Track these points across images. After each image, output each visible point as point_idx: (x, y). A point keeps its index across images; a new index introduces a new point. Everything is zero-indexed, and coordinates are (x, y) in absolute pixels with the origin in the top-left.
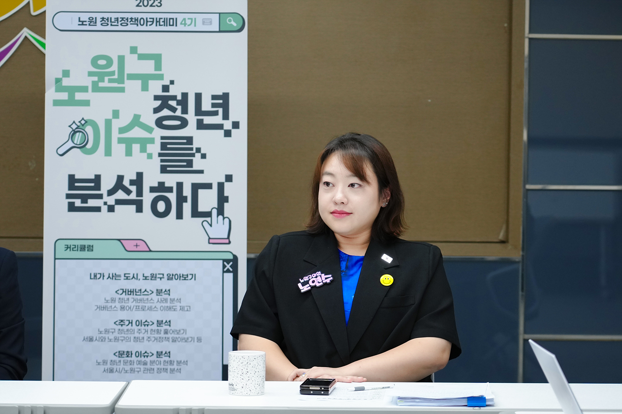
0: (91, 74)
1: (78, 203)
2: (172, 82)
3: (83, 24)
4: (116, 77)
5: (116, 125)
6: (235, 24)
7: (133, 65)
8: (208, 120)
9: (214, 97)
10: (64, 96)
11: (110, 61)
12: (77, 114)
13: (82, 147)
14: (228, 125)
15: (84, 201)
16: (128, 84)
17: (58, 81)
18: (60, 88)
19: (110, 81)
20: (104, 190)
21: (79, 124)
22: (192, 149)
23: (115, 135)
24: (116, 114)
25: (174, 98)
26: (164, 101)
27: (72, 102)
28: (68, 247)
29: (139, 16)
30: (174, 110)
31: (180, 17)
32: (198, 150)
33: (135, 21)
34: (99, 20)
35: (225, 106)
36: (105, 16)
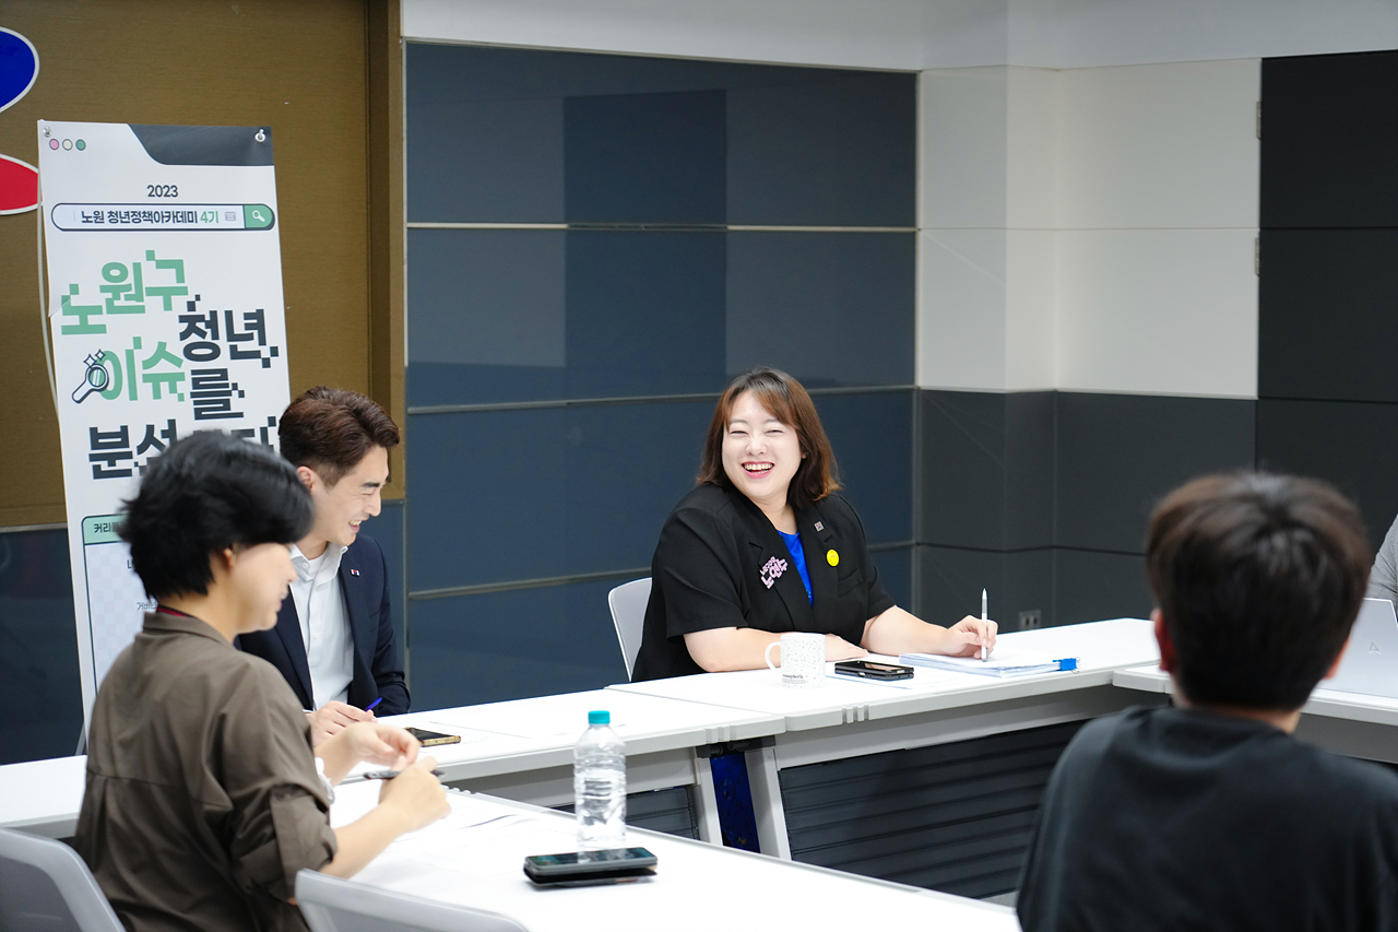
0: (104, 289)
1: (104, 466)
2: (198, 298)
3: (87, 221)
4: (133, 292)
5: (141, 356)
6: (263, 220)
7: (154, 277)
8: (242, 346)
9: (247, 316)
10: (74, 320)
11: (124, 271)
12: (91, 344)
13: (102, 390)
14: (265, 352)
15: (112, 464)
16: (148, 301)
17: (65, 299)
18: (69, 310)
19: (128, 298)
20: (133, 448)
21: (96, 358)
22: (227, 385)
23: (139, 372)
24: (137, 342)
25: (201, 318)
26: (191, 322)
27: (84, 328)
28: (98, 527)
29: (153, 209)
30: (203, 334)
31: (200, 210)
32: (235, 386)
33: (149, 216)
34: (106, 215)
35: (260, 327)
36: (114, 209)
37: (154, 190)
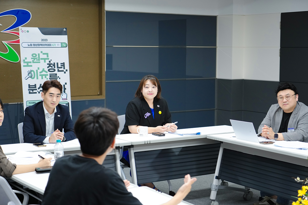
0: (32, 58)
1: (31, 91)
2: (51, 60)
3: (29, 46)
4: (38, 59)
5: (39, 71)
6: (65, 46)
7: (42, 56)
8: (60, 69)
9: (61, 64)
10: (26, 64)
11: (36, 55)
12: (29, 69)
13: (31, 77)
14: (65, 70)
15: (33, 91)
16: (41, 61)
17: (24, 60)
18: (25, 62)
19: (37, 60)
20: (37, 88)
21: (30, 71)
22: (57, 77)
23: (39, 74)
24: (39, 68)
25: (52, 64)
26: (50, 65)
27: (28, 66)
28: (30, 103)
29: (42, 43)
30: (52, 67)
31: (52, 44)
32: (58, 77)
33: (41, 45)
34: (33, 45)
35: (64, 66)
36: (34, 43)
37: (42, 40)
